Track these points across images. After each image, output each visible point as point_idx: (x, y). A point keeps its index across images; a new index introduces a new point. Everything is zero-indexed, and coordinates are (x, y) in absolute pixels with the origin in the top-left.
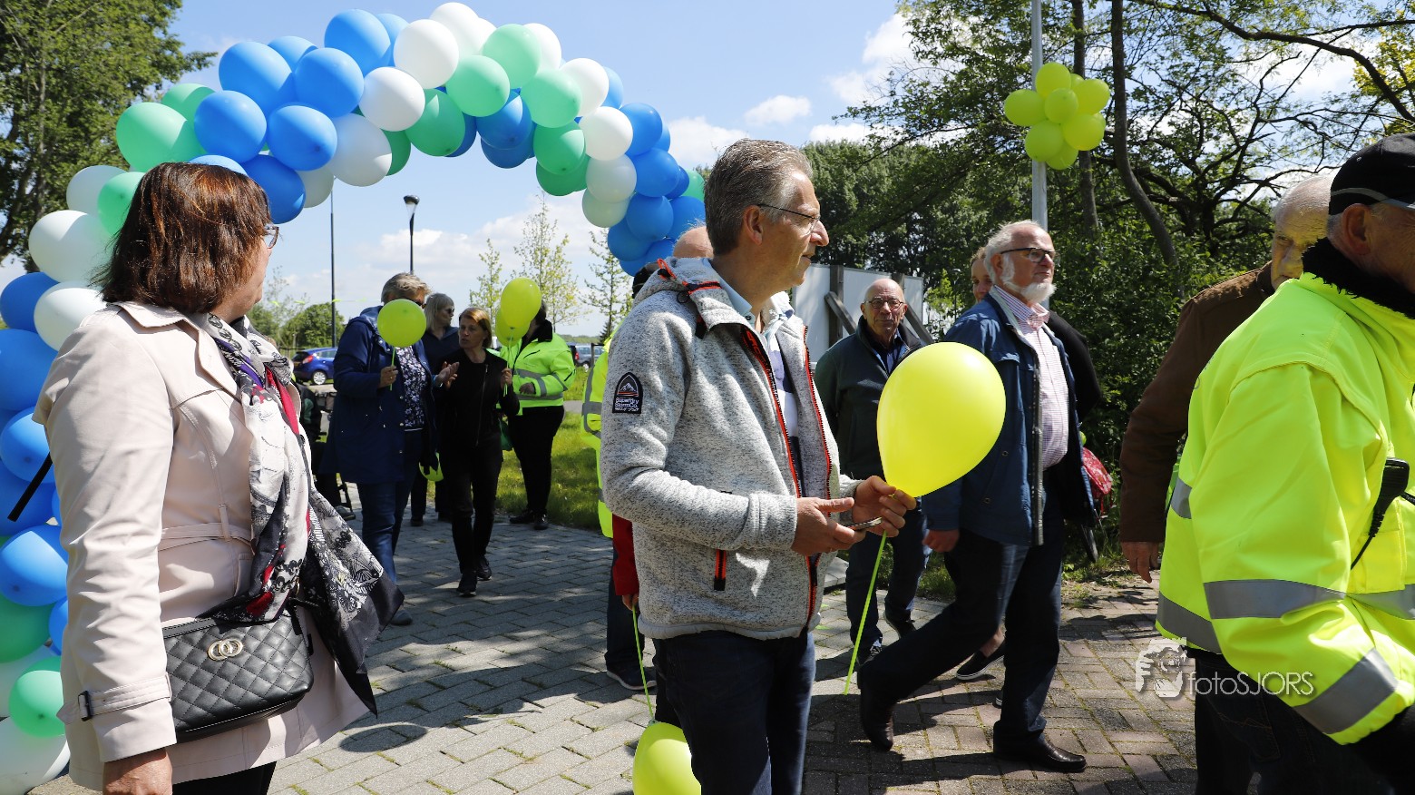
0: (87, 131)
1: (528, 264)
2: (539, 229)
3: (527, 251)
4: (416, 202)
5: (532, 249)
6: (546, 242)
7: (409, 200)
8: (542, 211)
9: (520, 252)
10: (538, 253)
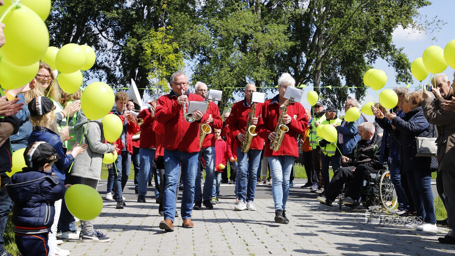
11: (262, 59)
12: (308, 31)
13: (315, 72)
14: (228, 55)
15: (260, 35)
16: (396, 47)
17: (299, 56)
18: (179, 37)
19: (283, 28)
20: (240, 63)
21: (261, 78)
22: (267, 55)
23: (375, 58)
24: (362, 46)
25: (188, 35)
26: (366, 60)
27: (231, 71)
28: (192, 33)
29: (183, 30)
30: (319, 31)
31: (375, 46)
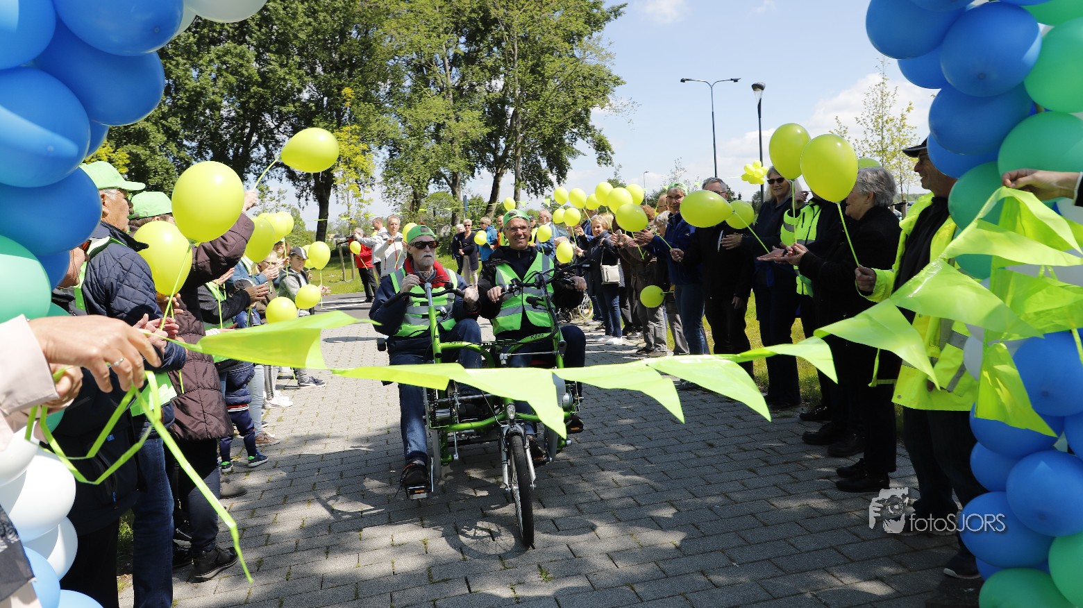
0: (542, 75)
1: (869, 133)
2: (879, 98)
3: (868, 120)
4: (762, 88)
5: (873, 117)
6: (887, 109)
7: (756, 87)
8: (882, 81)
9: (862, 122)
10: (880, 120)
11: (458, 150)
12: (504, 114)
13: (515, 158)
14: (419, 147)
15: (452, 123)
16: (595, 128)
17: (497, 143)
18: (365, 130)
19: (477, 113)
20: (433, 154)
21: (458, 169)
22: (462, 144)
23: (576, 139)
24: (562, 128)
25: (374, 127)
26: (567, 141)
27: (424, 163)
28: (378, 126)
29: (369, 122)
30: (515, 113)
31: (575, 127)
